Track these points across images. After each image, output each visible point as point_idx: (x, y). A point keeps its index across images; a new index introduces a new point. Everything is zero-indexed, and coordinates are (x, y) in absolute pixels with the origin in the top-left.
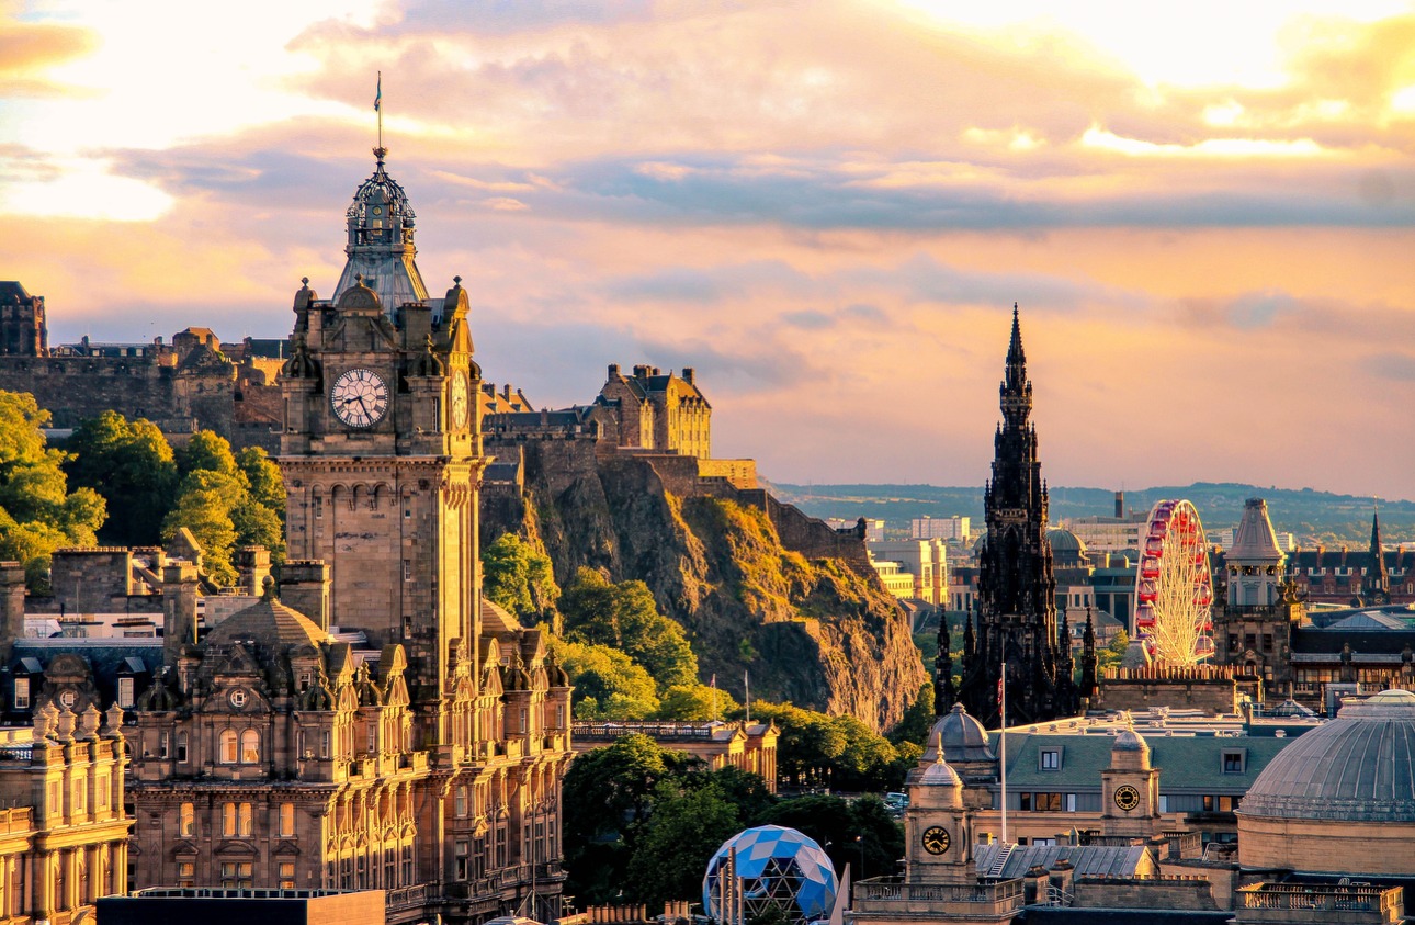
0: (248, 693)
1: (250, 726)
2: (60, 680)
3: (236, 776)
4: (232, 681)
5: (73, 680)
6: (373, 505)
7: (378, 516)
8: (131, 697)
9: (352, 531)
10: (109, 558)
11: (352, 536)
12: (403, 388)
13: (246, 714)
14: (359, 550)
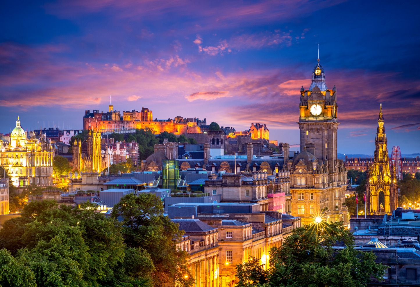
0: (303, 170)
1: (303, 176)
2: (263, 167)
3: (301, 187)
4: (300, 167)
5: (266, 167)
6: (318, 132)
7: (320, 135)
8: (278, 171)
9: (314, 137)
10: (257, 144)
11: (314, 139)
12: (325, 108)
13: (303, 174)
14: (316, 142)
